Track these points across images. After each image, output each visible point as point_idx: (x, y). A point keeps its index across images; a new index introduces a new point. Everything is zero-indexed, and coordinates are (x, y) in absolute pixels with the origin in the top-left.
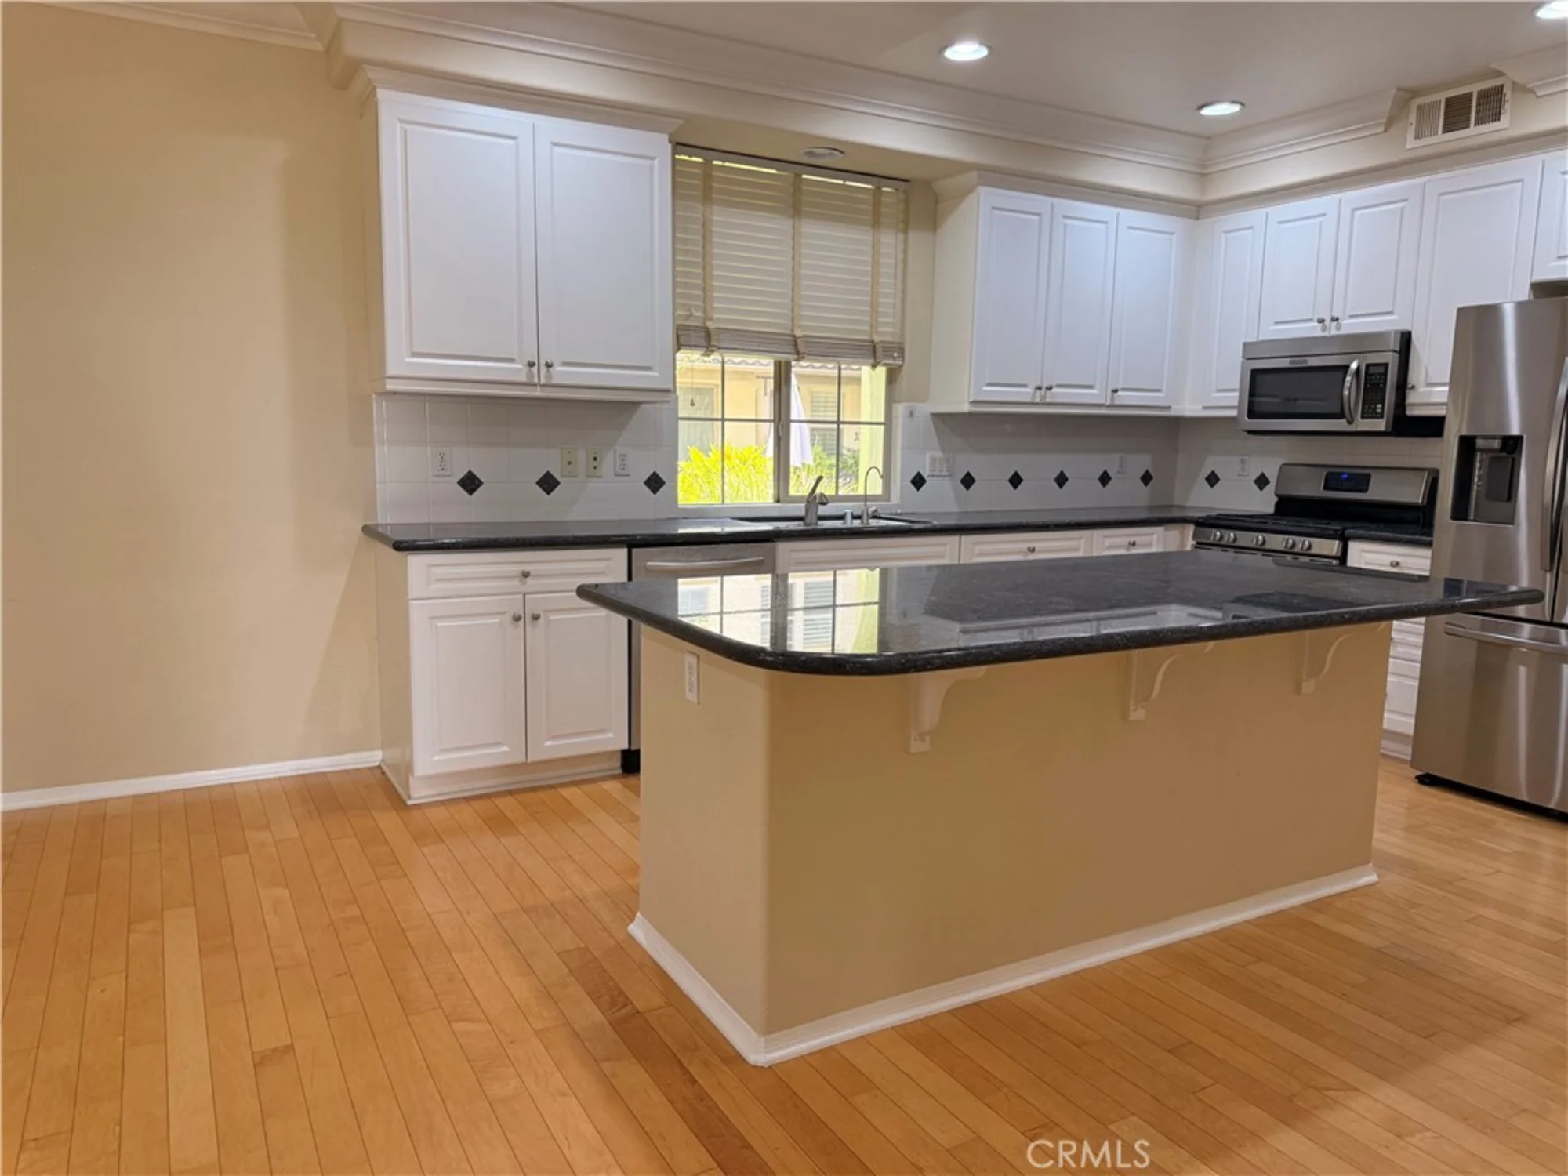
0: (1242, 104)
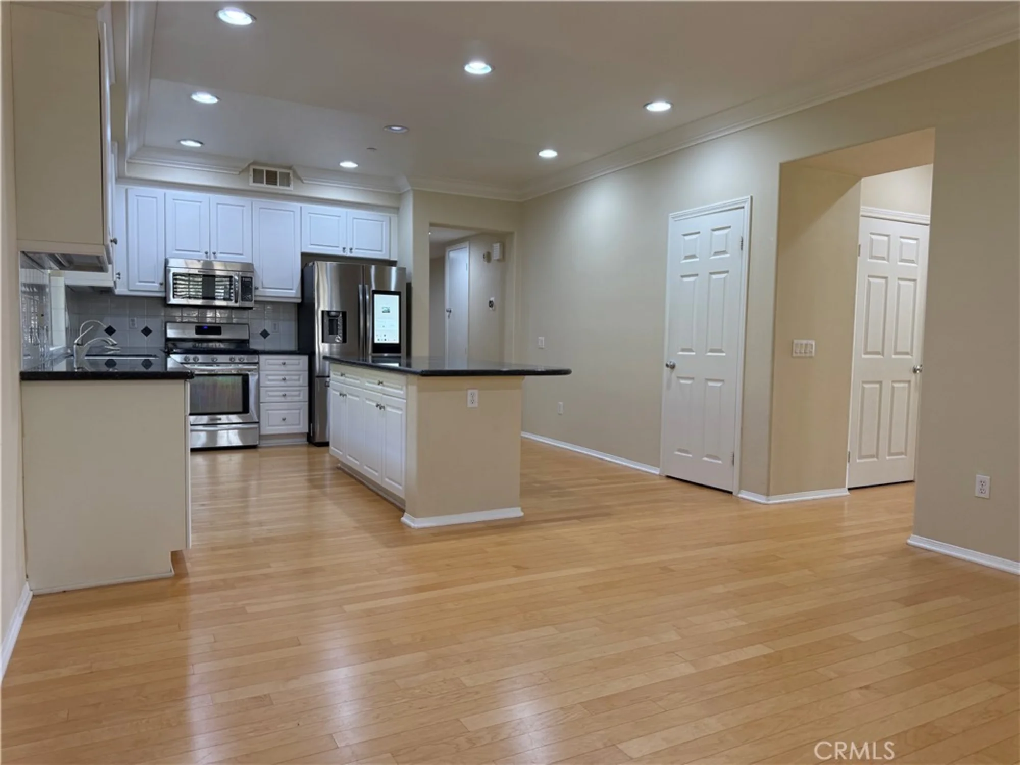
0: (201, 143)
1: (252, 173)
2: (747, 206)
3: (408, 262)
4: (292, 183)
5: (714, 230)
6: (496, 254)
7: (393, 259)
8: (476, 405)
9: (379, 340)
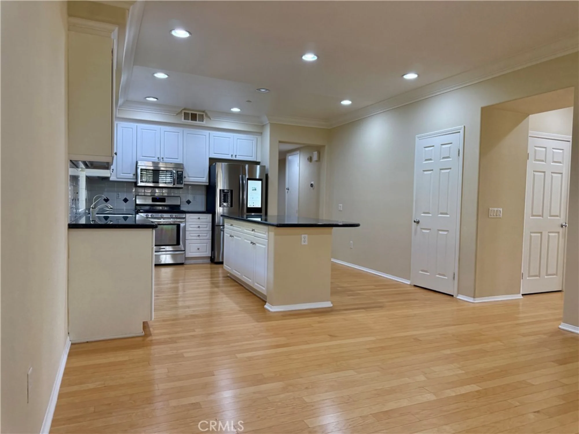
0: (157, 100)
1: (183, 114)
2: (462, 132)
3: (266, 162)
4: (205, 120)
5: (442, 145)
6: (315, 157)
7: (258, 161)
8: (306, 243)
9: (250, 205)
